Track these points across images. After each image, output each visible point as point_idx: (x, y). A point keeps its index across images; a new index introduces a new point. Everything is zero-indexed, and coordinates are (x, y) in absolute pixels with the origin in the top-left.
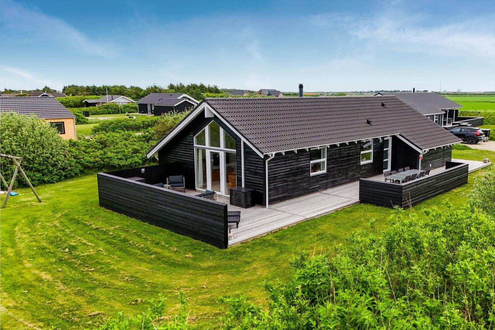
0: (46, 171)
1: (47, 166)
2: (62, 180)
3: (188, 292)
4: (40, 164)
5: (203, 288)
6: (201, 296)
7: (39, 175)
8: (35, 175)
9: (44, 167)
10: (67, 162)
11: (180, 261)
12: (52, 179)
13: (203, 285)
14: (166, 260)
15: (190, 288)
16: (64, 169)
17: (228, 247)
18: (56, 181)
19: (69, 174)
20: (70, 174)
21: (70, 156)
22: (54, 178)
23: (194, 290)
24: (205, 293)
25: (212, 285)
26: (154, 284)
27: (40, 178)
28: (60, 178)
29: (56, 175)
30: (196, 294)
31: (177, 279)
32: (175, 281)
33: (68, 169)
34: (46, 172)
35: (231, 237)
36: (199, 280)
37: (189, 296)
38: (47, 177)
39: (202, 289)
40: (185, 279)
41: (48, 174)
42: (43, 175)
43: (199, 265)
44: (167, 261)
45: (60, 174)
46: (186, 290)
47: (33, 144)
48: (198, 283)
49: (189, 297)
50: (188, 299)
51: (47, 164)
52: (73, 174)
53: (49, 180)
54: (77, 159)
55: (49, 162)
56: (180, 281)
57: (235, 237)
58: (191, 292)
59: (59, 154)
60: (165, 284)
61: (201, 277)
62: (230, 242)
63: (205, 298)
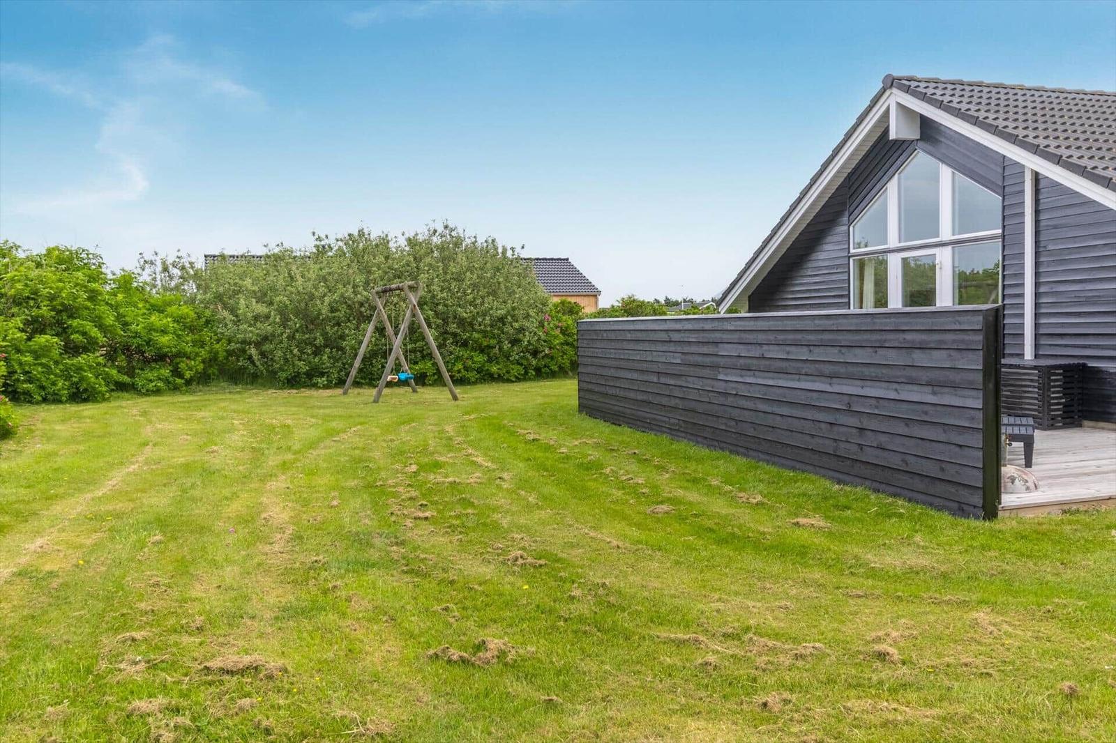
0: (496, 350)
1: (500, 342)
2: (530, 379)
3: (786, 660)
4: (484, 333)
5: (882, 656)
6: (868, 703)
7: (480, 358)
8: (472, 357)
9: (493, 342)
10: (543, 336)
11: (770, 534)
12: (508, 372)
13: (878, 640)
14: (710, 524)
15: (795, 640)
16: (535, 353)
17: (1000, 514)
18: (517, 377)
19: (545, 366)
20: (548, 367)
21: (551, 325)
22: (513, 370)
23: (820, 657)
24: (893, 691)
25: (939, 656)
26: (619, 592)
27: (484, 366)
28: (526, 373)
29: (519, 363)
30: (831, 681)
31: (736, 594)
32: (720, 600)
33: (543, 354)
34: (495, 353)
35: (1013, 480)
36: (855, 614)
37: (782, 685)
38: (498, 367)
39: (879, 664)
40: (776, 596)
41: (500, 360)
42: (490, 360)
43: (856, 557)
44: (715, 527)
45: (525, 363)
46: (773, 650)
47: (474, 286)
48: (849, 629)
49: (786, 695)
50: (773, 698)
51: (499, 336)
52: (555, 368)
53: (501, 372)
54: (568, 335)
55: (505, 330)
56: (751, 604)
57: (1032, 486)
58: (800, 663)
59: (527, 316)
60: (668, 600)
61: (866, 606)
62: (1007, 500)
63: (895, 723)
